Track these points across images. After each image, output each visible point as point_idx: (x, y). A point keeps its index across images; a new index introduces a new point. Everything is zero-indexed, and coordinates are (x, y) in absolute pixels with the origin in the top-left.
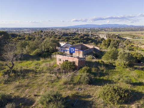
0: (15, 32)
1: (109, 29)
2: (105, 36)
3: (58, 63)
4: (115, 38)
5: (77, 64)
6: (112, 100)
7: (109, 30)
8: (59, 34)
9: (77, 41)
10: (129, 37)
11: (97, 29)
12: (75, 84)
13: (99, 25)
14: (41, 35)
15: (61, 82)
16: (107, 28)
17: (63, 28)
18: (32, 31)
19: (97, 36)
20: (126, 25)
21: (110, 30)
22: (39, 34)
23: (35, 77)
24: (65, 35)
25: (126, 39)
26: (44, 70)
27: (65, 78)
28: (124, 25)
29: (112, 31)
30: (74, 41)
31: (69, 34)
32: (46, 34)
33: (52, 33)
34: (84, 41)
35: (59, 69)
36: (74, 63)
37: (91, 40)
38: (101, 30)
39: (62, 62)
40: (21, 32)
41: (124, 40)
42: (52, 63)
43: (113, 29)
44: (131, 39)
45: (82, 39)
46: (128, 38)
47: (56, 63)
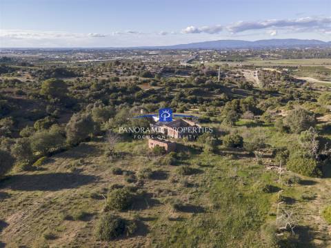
0: (57, 60)
1: (274, 52)
2: (256, 74)
3: (150, 146)
4: (279, 79)
5: (166, 149)
6: (180, 173)
7: (272, 55)
8: (154, 71)
9: (190, 89)
10: (314, 77)
11: (243, 53)
12: (161, 165)
13: (249, 42)
14: (116, 71)
15: (152, 163)
16: (269, 50)
17: (163, 51)
18: (96, 58)
19: (237, 75)
20: (318, 41)
21: (276, 55)
22: (111, 70)
23: (132, 159)
24: (167, 71)
25: (305, 81)
26: (138, 153)
27: (154, 160)
28: (314, 40)
29: (279, 58)
30: (183, 90)
31: (177, 70)
32: (127, 69)
33: (139, 67)
34: (205, 90)
35: (151, 153)
36: (164, 147)
37: (219, 89)
38: (254, 55)
39: (153, 146)
40: (71, 60)
41: (298, 84)
42: (144, 146)
43: (283, 51)
44: (317, 81)
45: (200, 85)
46: (310, 79)
47: (148, 146)
